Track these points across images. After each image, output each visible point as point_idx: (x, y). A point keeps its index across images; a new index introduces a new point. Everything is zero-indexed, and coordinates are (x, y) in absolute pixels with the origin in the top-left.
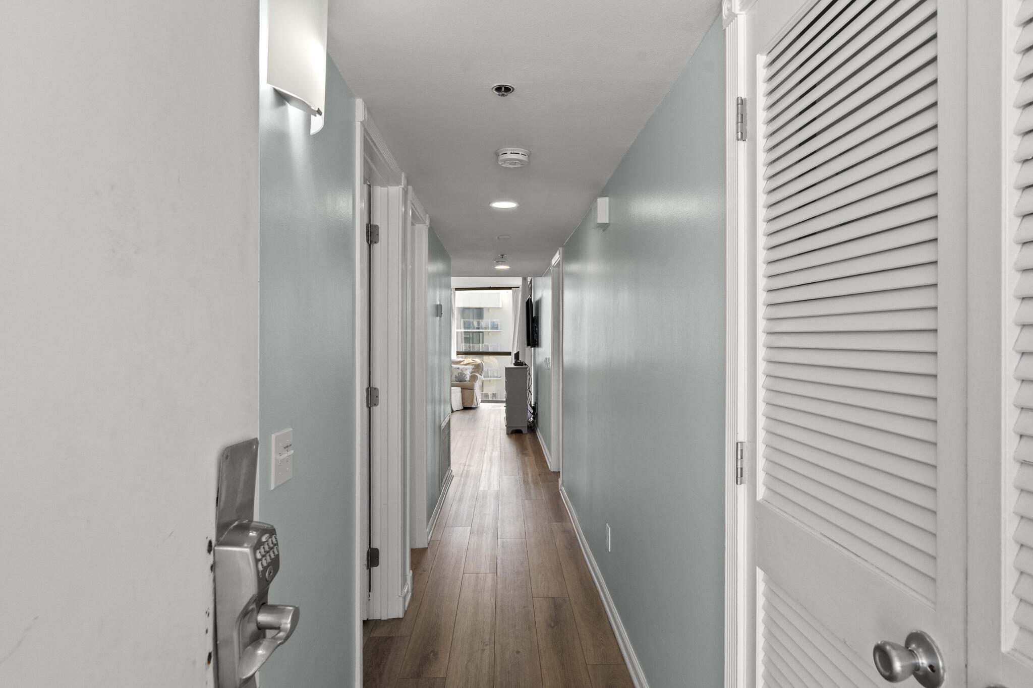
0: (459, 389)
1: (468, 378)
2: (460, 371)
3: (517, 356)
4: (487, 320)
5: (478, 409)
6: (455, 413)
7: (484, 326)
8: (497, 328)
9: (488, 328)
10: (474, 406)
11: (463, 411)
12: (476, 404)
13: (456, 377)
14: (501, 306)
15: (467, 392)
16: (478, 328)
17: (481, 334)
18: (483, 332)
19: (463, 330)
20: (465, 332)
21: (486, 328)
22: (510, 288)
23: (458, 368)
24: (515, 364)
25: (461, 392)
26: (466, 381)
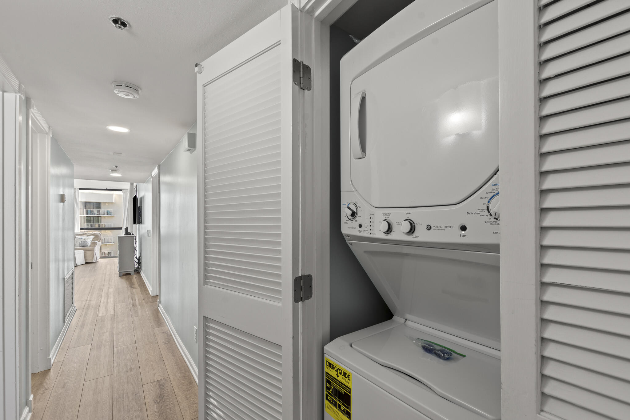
0: (83, 251)
1: (89, 244)
2: (83, 240)
3: (127, 229)
4: (103, 210)
5: (97, 263)
6: (78, 267)
7: (101, 213)
8: (111, 214)
9: (105, 214)
10: (94, 261)
11: (85, 265)
12: (96, 260)
13: (79, 244)
14: (114, 202)
15: (89, 253)
16: (98, 214)
17: (100, 218)
18: (101, 217)
19: (85, 215)
20: (86, 217)
21: (103, 214)
22: (121, 190)
23: (82, 238)
24: (125, 234)
25: (84, 253)
26: (88, 246)
